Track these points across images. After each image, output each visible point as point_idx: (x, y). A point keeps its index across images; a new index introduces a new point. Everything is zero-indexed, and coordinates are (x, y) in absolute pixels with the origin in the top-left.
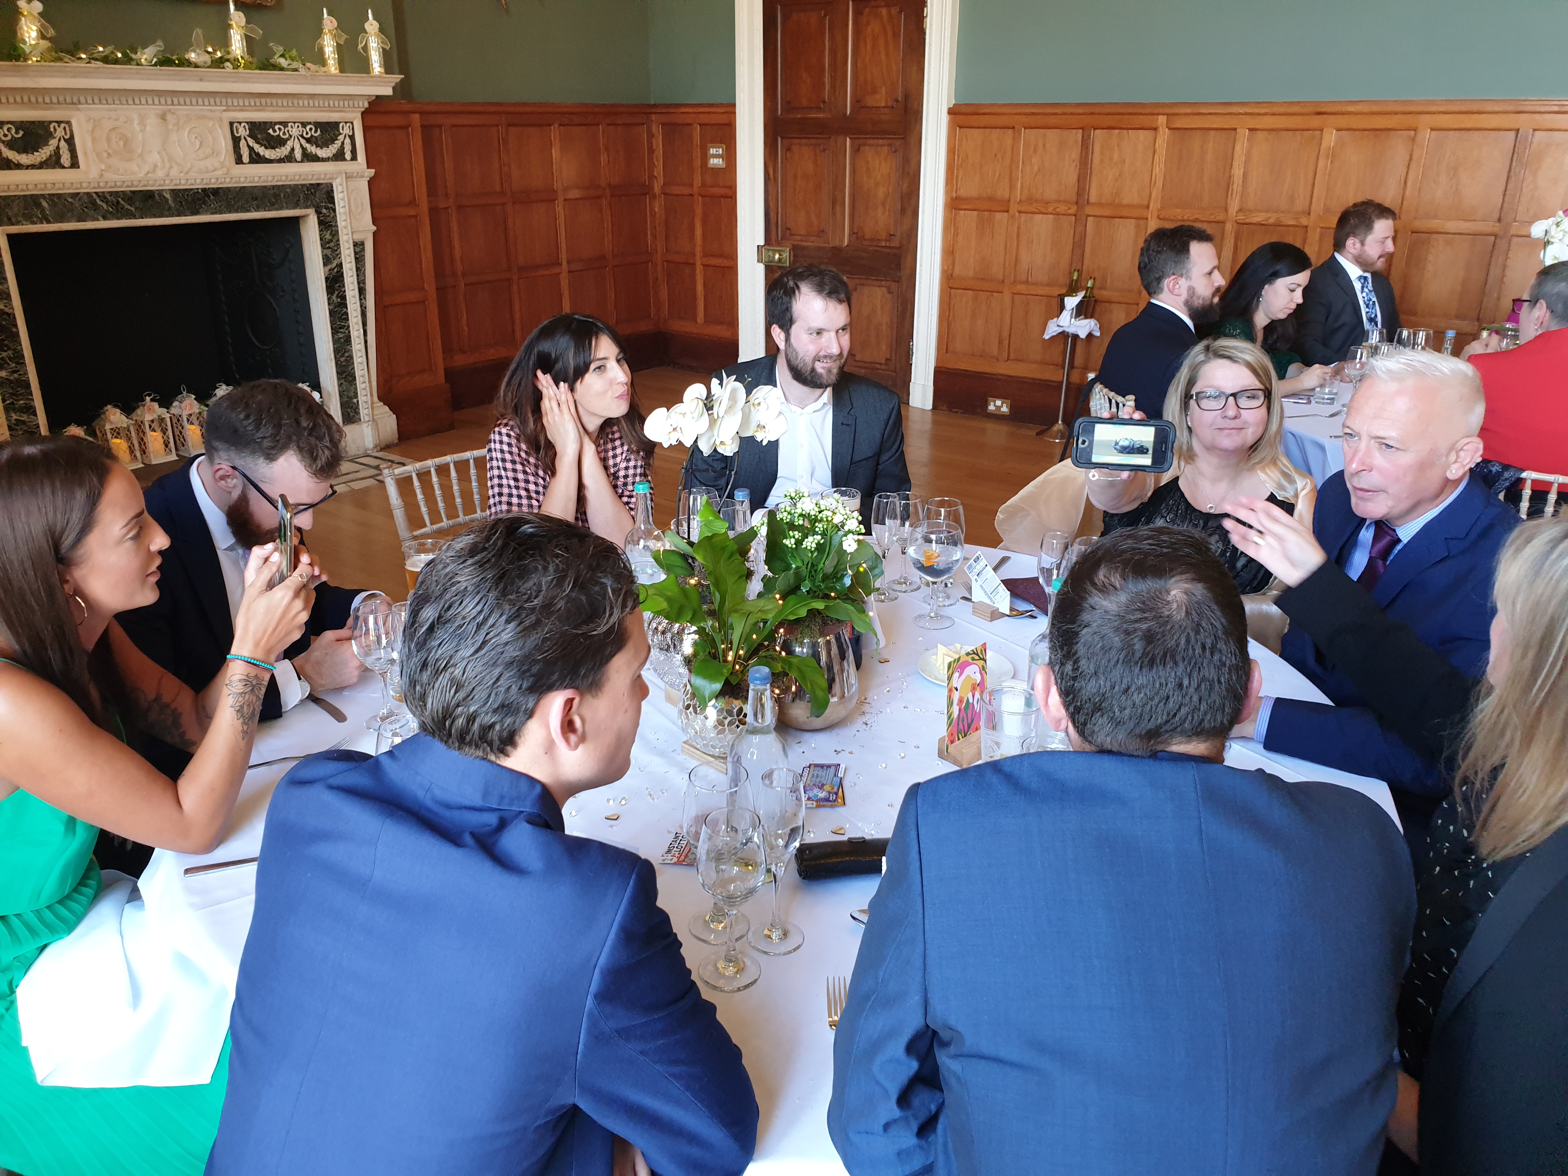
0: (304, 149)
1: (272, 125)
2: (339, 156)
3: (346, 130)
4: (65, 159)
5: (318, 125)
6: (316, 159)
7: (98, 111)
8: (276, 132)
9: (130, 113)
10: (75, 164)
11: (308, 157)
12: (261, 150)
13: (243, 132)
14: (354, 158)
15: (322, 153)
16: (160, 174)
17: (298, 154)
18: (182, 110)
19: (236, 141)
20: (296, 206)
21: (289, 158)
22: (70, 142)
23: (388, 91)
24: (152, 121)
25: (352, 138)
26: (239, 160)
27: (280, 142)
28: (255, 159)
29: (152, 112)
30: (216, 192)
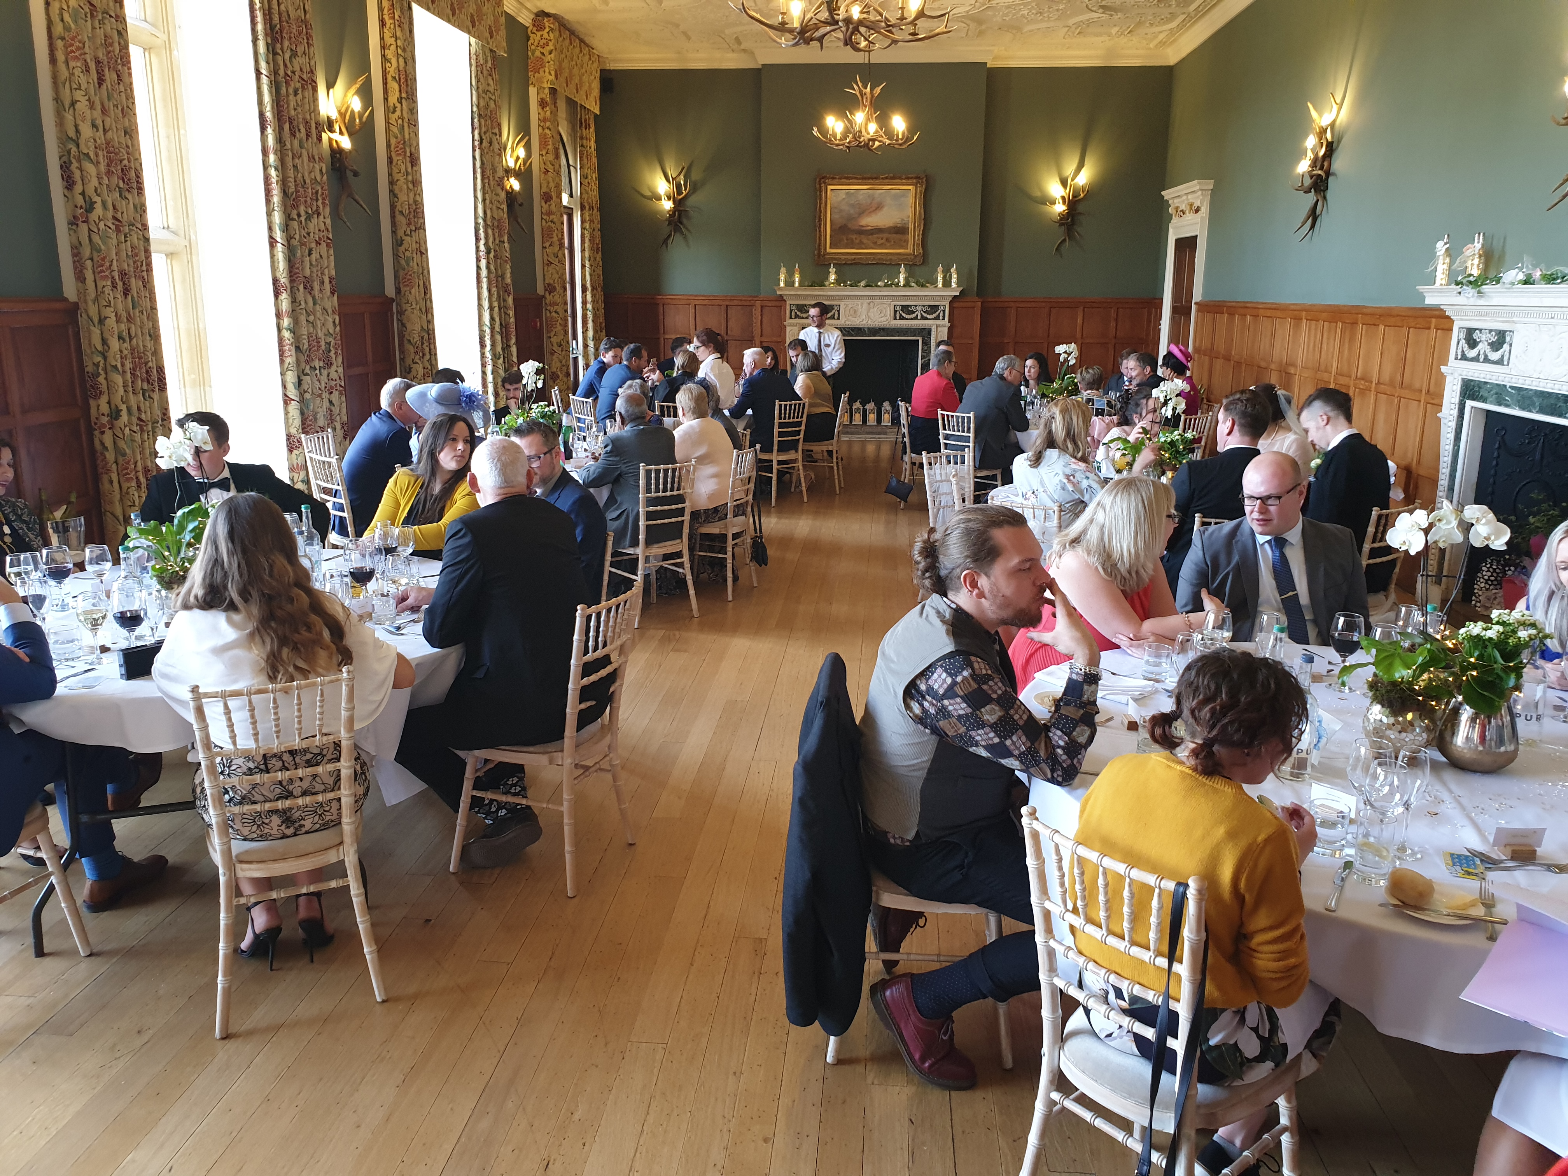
0: (922, 315)
1: (910, 306)
2: (937, 318)
3: (942, 308)
4: (836, 317)
5: (929, 306)
6: (927, 319)
7: (848, 302)
8: (912, 309)
9: (859, 302)
10: (838, 318)
11: (923, 318)
12: (904, 315)
13: (898, 308)
14: (944, 319)
15: (928, 317)
16: (864, 322)
17: (919, 317)
18: (876, 301)
19: (895, 312)
20: (914, 336)
21: (916, 318)
22: (839, 311)
23: (958, 294)
24: (865, 305)
25: (944, 312)
26: (895, 318)
27: (913, 312)
28: (902, 318)
29: (866, 302)
30: (883, 329)
